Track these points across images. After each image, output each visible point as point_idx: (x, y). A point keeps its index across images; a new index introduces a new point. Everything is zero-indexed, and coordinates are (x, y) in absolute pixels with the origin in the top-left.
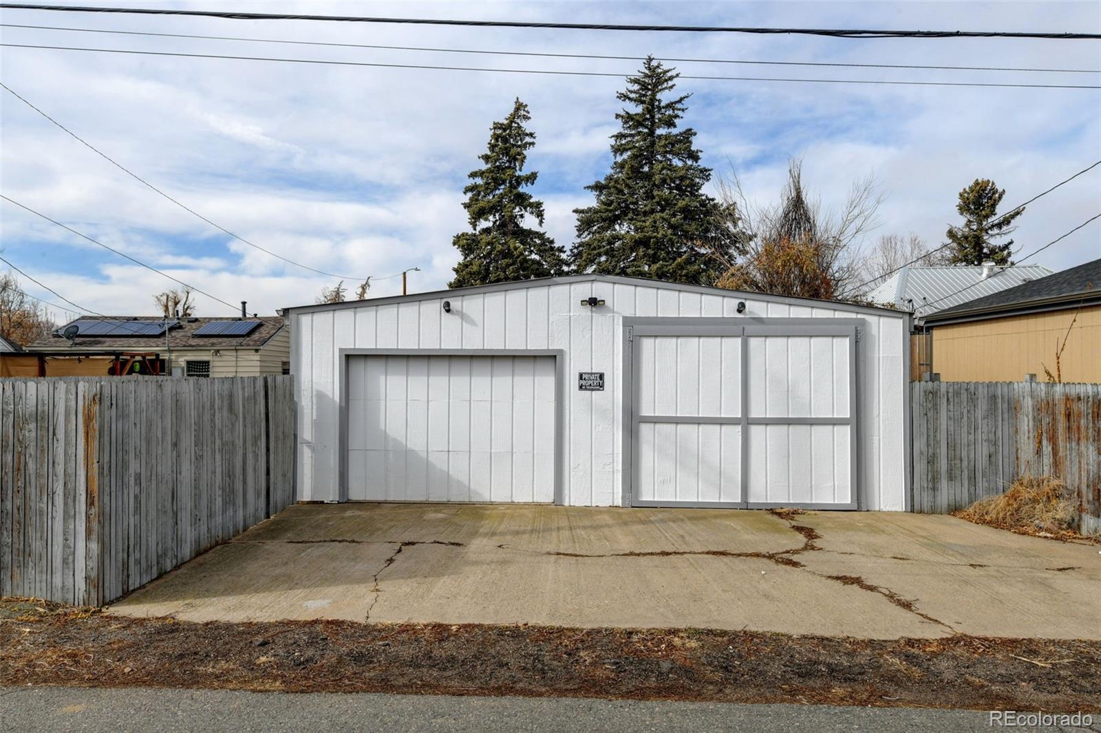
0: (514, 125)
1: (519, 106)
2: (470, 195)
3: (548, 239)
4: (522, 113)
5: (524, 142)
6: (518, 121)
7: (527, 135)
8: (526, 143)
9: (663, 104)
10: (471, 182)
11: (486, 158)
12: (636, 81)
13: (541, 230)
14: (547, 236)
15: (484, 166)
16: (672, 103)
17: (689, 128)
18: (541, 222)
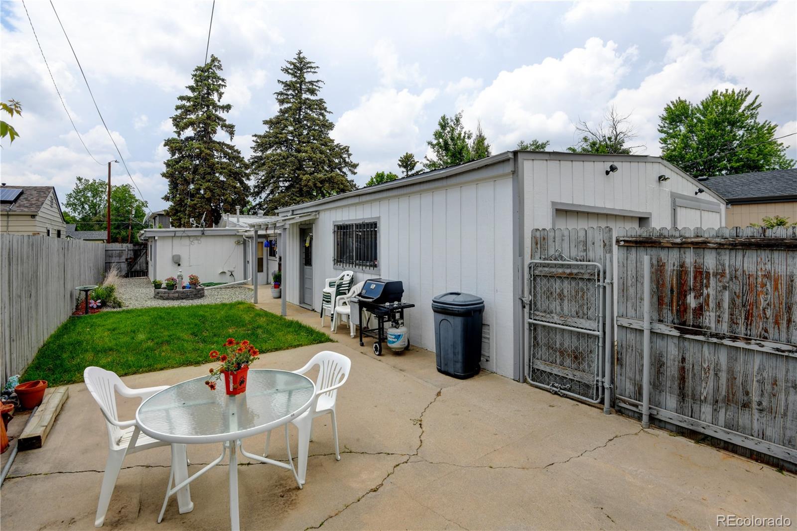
0: (210, 70)
1: (214, 59)
2: (179, 111)
3: (237, 150)
4: (216, 64)
5: (218, 83)
6: (214, 68)
7: (220, 79)
8: (220, 84)
9: (307, 80)
10: (180, 103)
11: (192, 89)
12: (291, 63)
13: (232, 144)
14: (236, 148)
15: (190, 94)
16: (312, 82)
17: (322, 98)
18: (231, 139)
